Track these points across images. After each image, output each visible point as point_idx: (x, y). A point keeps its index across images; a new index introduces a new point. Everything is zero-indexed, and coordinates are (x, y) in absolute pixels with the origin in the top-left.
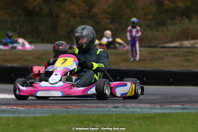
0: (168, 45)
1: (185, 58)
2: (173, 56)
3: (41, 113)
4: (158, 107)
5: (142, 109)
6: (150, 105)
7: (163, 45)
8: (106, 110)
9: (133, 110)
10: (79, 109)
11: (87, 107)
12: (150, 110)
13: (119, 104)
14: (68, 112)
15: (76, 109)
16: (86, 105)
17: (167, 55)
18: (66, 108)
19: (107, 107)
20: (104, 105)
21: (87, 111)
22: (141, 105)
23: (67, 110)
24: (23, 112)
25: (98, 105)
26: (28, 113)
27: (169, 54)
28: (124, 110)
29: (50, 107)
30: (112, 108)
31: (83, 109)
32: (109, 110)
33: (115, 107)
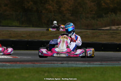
0: (103, 28)
1: (112, 36)
2: (105, 34)
3: (18, 67)
4: (86, 63)
5: (76, 64)
6: (83, 63)
7: (100, 29)
8: (56, 65)
9: (72, 65)
10: (41, 64)
11: (46, 63)
12: (81, 65)
13: (65, 62)
14: (33, 66)
15: (39, 64)
16: (46, 62)
17: (101, 34)
18: (33, 64)
19: (57, 63)
20: (56, 62)
21: (44, 66)
22: (77, 63)
23: (34, 65)
24: (8, 66)
25: (53, 62)
26: (10, 67)
27: (102, 33)
28: (66, 65)
29: (24, 63)
30: (60, 64)
31: (43, 64)
32: (57, 65)
33: (62, 64)
